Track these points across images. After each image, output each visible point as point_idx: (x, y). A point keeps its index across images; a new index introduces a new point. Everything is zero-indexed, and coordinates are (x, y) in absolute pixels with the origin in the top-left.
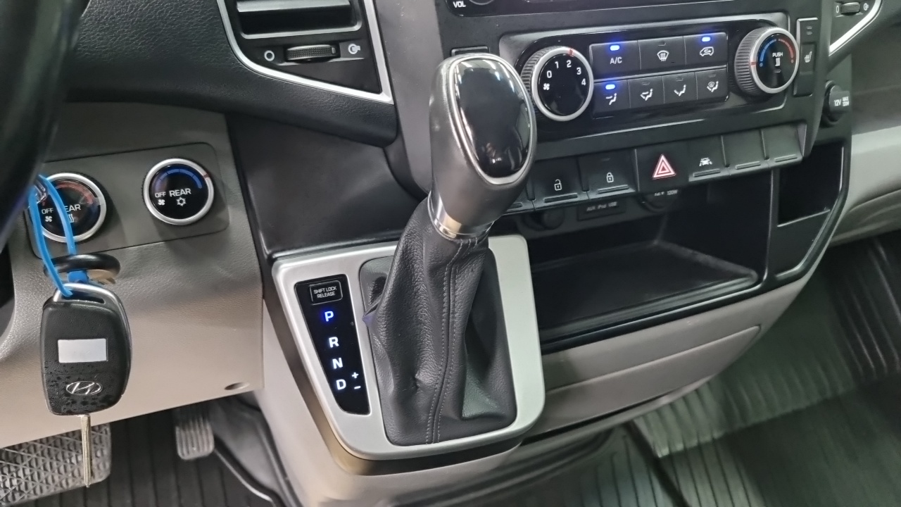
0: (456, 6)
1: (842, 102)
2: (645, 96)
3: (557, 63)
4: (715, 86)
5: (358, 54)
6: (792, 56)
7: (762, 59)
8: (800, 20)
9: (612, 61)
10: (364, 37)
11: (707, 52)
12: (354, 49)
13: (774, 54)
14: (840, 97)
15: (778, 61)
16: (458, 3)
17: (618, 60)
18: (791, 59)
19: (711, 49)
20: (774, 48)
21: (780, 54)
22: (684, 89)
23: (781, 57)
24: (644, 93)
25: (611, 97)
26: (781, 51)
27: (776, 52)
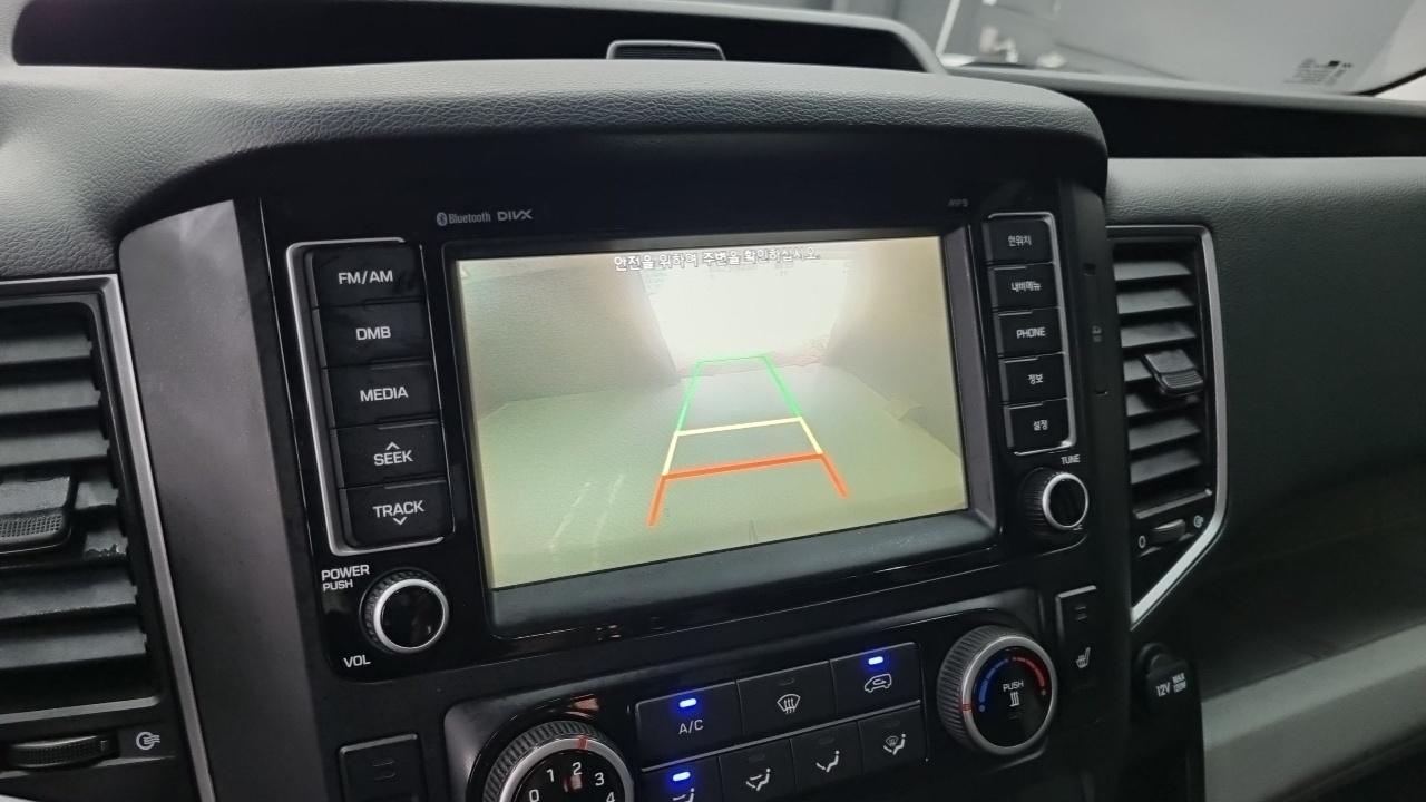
0: (349, 666)
1: (1172, 684)
2: (756, 783)
3: (551, 771)
4: (899, 743)
5: (155, 750)
6: (1042, 684)
7: (982, 698)
8: (1063, 595)
9: (683, 729)
10: (167, 719)
11: (878, 683)
12: (150, 740)
13: (1006, 687)
14: (1167, 678)
15: (1015, 696)
16: (353, 659)
17: (696, 725)
18: (1040, 689)
19: (886, 679)
20: (1004, 676)
21: (1017, 685)
22: (837, 758)
23: (1020, 690)
24: (752, 779)
25: (683, 796)
26: (1018, 680)
27: (1009, 682)
